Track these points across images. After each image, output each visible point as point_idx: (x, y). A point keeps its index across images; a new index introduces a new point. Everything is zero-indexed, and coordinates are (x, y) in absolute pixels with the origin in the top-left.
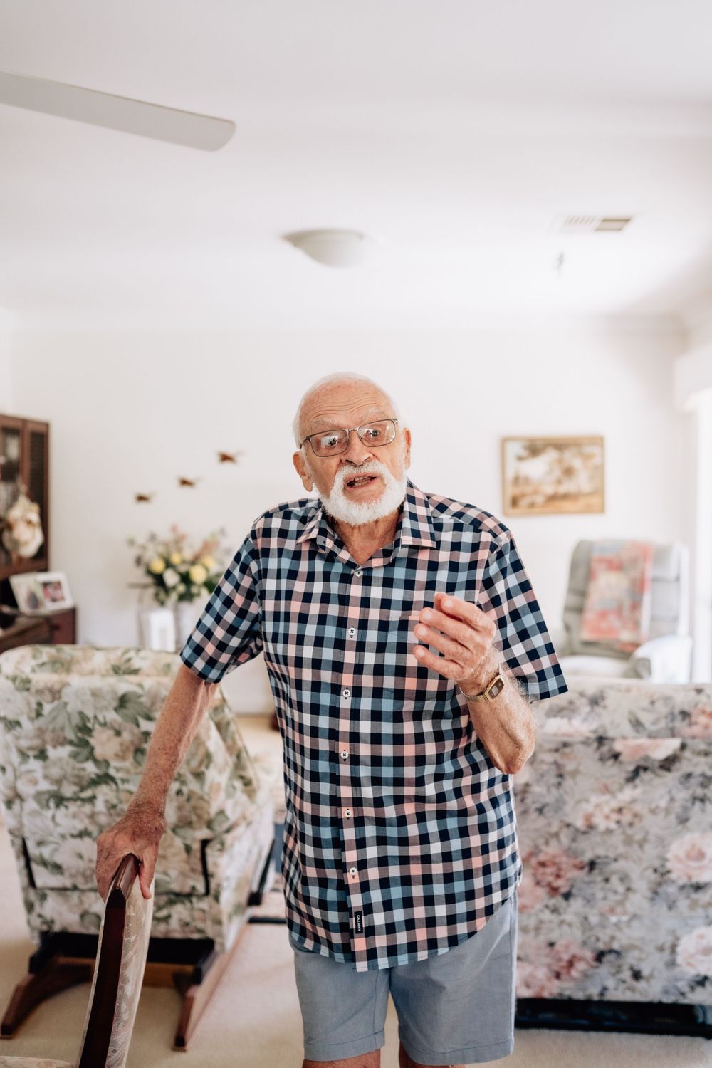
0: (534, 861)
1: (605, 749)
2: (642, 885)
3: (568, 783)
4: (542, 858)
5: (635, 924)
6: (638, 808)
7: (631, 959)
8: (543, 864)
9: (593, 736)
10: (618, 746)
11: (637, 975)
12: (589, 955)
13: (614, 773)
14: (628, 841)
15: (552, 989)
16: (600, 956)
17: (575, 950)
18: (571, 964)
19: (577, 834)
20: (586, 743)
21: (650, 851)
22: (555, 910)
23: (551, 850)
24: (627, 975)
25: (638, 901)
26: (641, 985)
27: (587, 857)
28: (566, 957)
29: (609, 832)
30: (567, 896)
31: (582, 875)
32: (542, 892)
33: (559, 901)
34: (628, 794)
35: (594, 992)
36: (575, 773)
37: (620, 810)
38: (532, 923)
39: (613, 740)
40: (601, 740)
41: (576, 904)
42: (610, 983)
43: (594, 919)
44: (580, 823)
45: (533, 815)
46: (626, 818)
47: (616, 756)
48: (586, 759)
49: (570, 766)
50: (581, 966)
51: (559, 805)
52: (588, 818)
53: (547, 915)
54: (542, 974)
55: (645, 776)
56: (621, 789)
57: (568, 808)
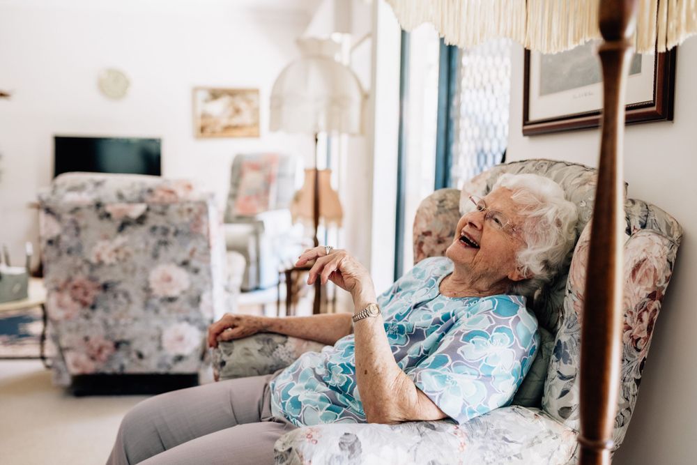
0: (70, 286)
1: (101, 211)
2: (138, 300)
3: (83, 234)
4: (75, 282)
5: (137, 324)
6: (128, 249)
7: (136, 346)
8: (75, 287)
9: (93, 203)
10: (109, 209)
11: (140, 356)
12: (110, 344)
13: (110, 227)
14: (125, 271)
15: (90, 367)
16: (117, 345)
17: (102, 341)
18: (100, 350)
19: (93, 267)
20: (89, 207)
21: (139, 277)
22: (87, 317)
23: (79, 278)
24: (134, 356)
25: (136, 308)
26: (144, 362)
27: (102, 280)
28: (96, 346)
29: (112, 265)
30: (93, 307)
31: (99, 293)
32: (77, 306)
33: (87, 311)
34: (120, 240)
35: (114, 368)
36: (86, 227)
37: (117, 251)
38: (73, 325)
39: (105, 205)
40: (98, 205)
41: (99, 313)
42: (126, 362)
43: (111, 322)
44: (94, 260)
45: (65, 256)
46: (121, 255)
47: (108, 215)
48: (90, 218)
49: (82, 223)
50: (106, 352)
51: (79, 248)
52: (98, 256)
53: (82, 321)
54: (83, 358)
55: (129, 229)
56: (115, 237)
57: (85, 250)
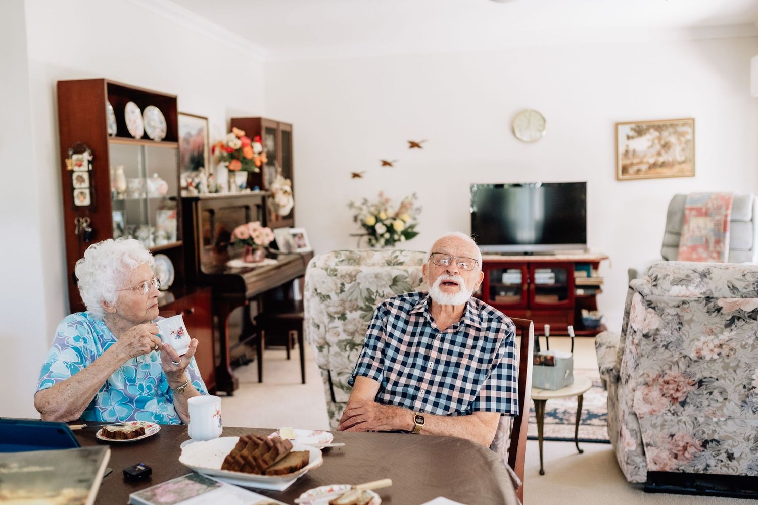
0: (661, 380)
1: (711, 305)
2: (735, 397)
3: (685, 328)
4: (666, 378)
5: (730, 422)
6: (733, 344)
7: (726, 446)
8: (667, 383)
9: (703, 296)
10: (720, 303)
11: (730, 457)
12: (698, 443)
13: (718, 321)
14: (726, 367)
15: (671, 465)
16: (705, 444)
17: (688, 439)
18: (685, 449)
19: (690, 362)
20: (698, 300)
21: (741, 373)
22: (674, 413)
23: (674, 372)
24: (723, 456)
25: (732, 407)
26: (734, 463)
27: (698, 377)
28: (682, 444)
29: (713, 360)
30: (683, 404)
31: (693, 389)
32: (666, 401)
33: (677, 407)
34: (726, 335)
35: (700, 468)
36: (691, 321)
37: (721, 346)
38: (659, 421)
39: (717, 299)
40: (708, 299)
41: (689, 409)
42: (712, 462)
43: (701, 420)
44: (693, 355)
45: (662, 350)
46: (725, 351)
47: (719, 310)
48: (698, 312)
49: (687, 317)
50: (691, 450)
51: (679, 343)
52: (698, 351)
53: (669, 416)
54: (665, 455)
55: (739, 323)
56: (722, 332)
57: (685, 345)
